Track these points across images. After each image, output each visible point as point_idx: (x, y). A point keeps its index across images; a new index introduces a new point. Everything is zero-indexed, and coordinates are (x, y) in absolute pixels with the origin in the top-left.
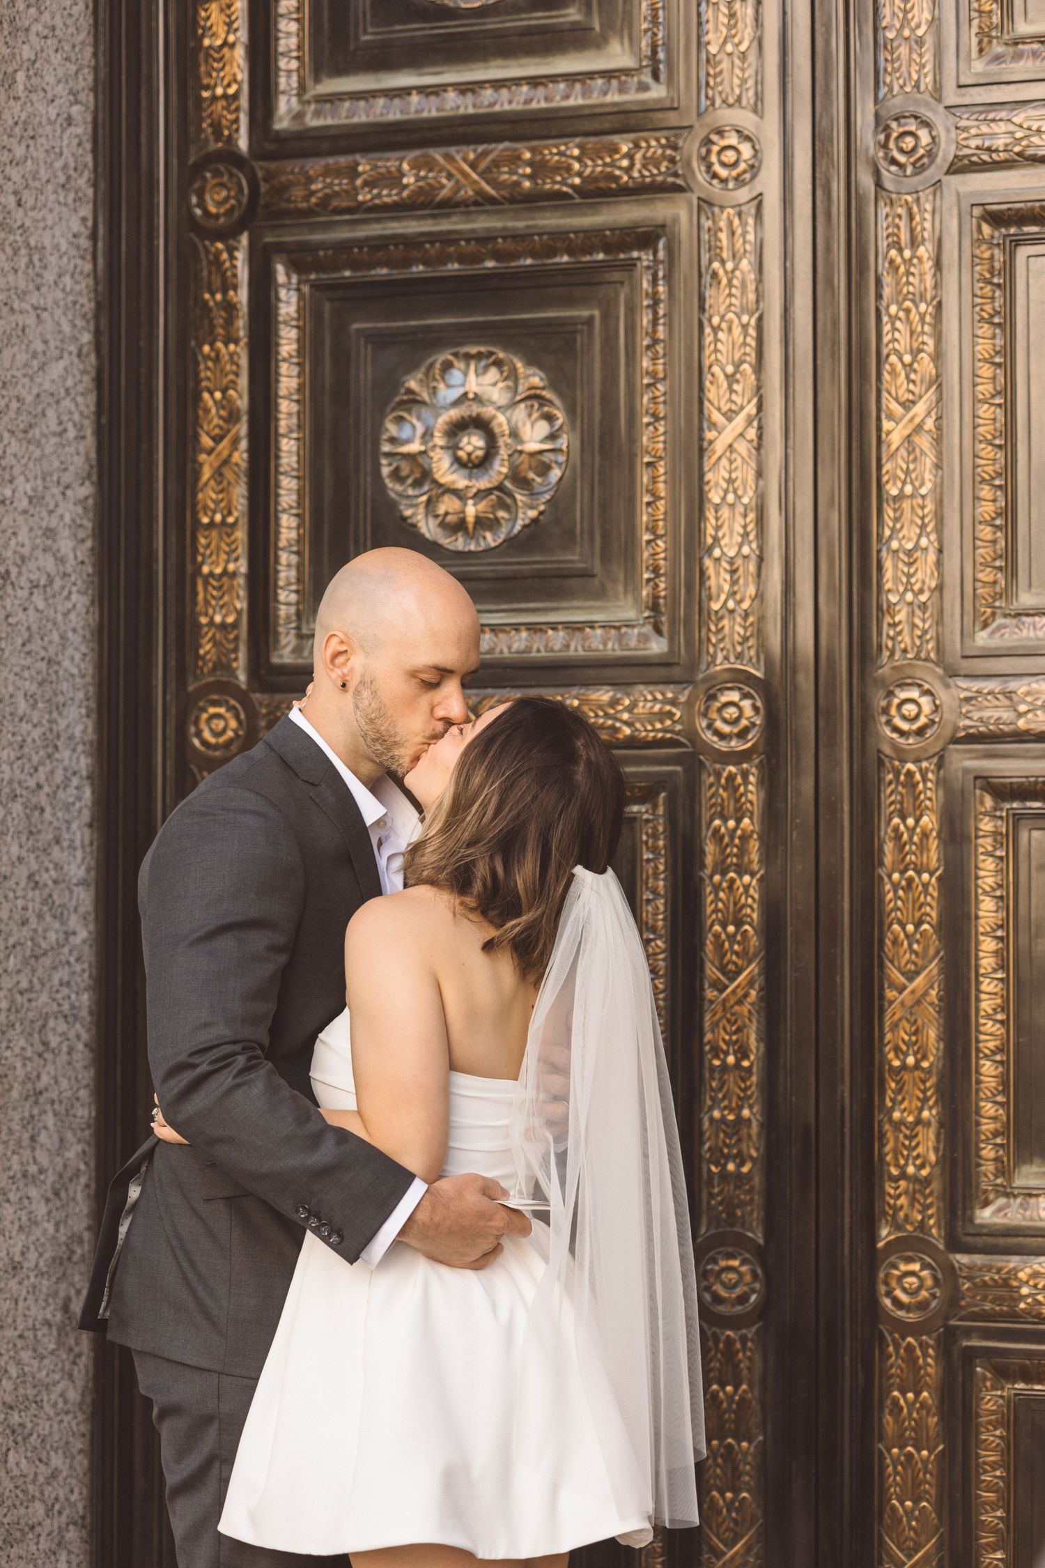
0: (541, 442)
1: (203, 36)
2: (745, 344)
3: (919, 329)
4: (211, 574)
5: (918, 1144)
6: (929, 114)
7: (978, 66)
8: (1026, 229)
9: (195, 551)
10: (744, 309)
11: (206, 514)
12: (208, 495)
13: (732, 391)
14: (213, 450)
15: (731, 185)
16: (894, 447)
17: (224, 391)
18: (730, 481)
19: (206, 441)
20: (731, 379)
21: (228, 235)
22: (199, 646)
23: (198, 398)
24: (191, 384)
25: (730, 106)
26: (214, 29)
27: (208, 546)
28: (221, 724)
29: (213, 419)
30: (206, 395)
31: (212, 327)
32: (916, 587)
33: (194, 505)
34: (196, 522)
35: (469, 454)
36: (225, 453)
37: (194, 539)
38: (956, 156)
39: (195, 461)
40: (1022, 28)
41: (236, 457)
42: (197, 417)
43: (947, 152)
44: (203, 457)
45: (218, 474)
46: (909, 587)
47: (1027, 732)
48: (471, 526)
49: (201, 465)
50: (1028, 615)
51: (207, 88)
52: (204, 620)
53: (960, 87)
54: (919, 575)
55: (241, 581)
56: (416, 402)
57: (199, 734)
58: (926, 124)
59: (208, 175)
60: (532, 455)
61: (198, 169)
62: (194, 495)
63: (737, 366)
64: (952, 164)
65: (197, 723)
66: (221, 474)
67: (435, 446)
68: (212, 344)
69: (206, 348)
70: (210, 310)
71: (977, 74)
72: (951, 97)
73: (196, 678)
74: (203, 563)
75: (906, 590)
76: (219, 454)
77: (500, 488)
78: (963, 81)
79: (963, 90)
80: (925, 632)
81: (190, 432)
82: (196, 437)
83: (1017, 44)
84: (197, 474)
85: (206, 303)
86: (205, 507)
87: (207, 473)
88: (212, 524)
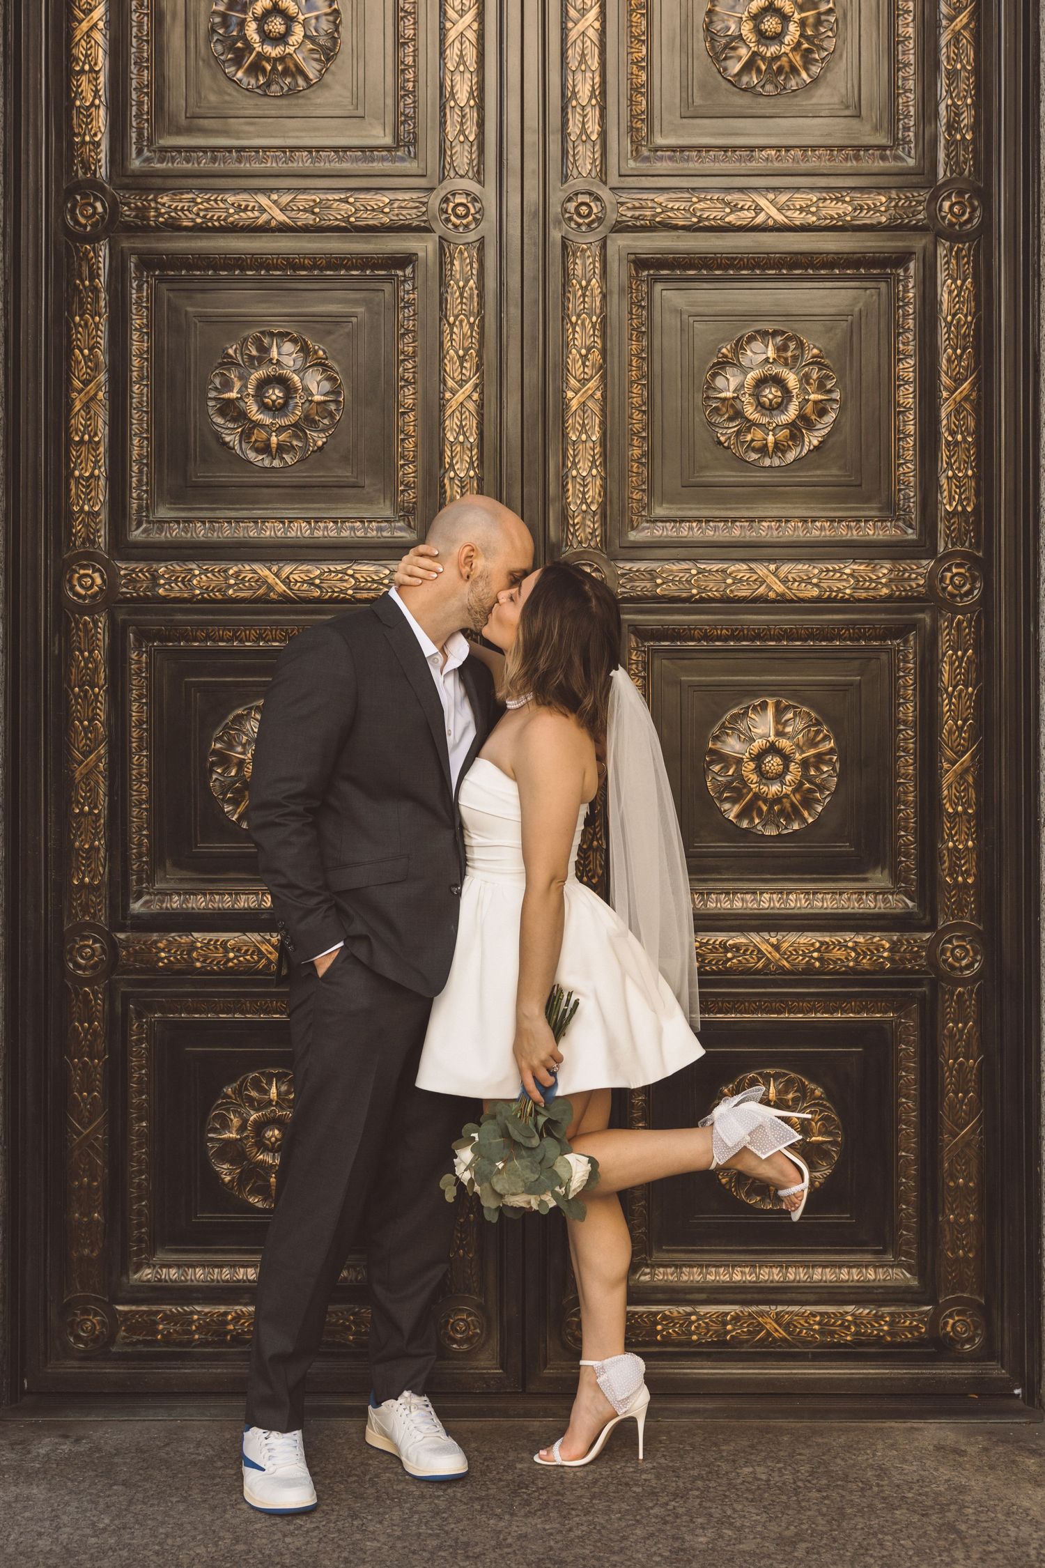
0: (324, 395)
1: (75, 98)
2: (472, 336)
3: (591, 332)
4: (81, 476)
5: (590, 862)
6: (599, 192)
7: (632, 164)
8: (662, 272)
9: (69, 460)
10: (471, 313)
11: (77, 434)
12: (78, 421)
13: (462, 367)
14: (82, 390)
15: (461, 230)
16: (574, 409)
17: (91, 350)
18: (461, 427)
19: (77, 384)
20: (462, 359)
21: (93, 239)
22: (73, 527)
23: (70, 353)
24: (65, 342)
25: (462, 177)
26: (84, 94)
27: (79, 457)
28: (89, 582)
29: (82, 370)
30: (77, 351)
31: (82, 304)
32: (589, 501)
33: (68, 428)
34: (69, 440)
35: (274, 402)
36: (92, 393)
37: (68, 452)
38: (617, 221)
39: (68, 396)
40: (660, 141)
41: (101, 394)
42: (69, 366)
43: (612, 217)
44: (74, 395)
45: (86, 407)
46: (584, 500)
47: (663, 596)
48: (274, 450)
49: (73, 400)
50: (662, 521)
51: (78, 135)
52: (76, 509)
53: (620, 176)
54: (590, 493)
55: (102, 482)
56: (233, 363)
57: (72, 588)
58: (598, 199)
59: (78, 198)
60: (319, 403)
61: (70, 193)
62: (68, 421)
63: (466, 350)
64: (614, 226)
65: (70, 581)
66: (88, 407)
67: (248, 394)
68: (81, 316)
69: (77, 318)
70: (81, 292)
71: (632, 169)
72: (614, 180)
73: (68, 548)
74: (75, 469)
75: (582, 503)
76: (88, 392)
77: (295, 425)
78: (623, 172)
79: (623, 179)
80: (594, 530)
81: (64, 376)
82: (69, 381)
83: (657, 151)
84: (70, 406)
85: (77, 287)
86: (77, 430)
87: (78, 406)
88: (82, 441)
